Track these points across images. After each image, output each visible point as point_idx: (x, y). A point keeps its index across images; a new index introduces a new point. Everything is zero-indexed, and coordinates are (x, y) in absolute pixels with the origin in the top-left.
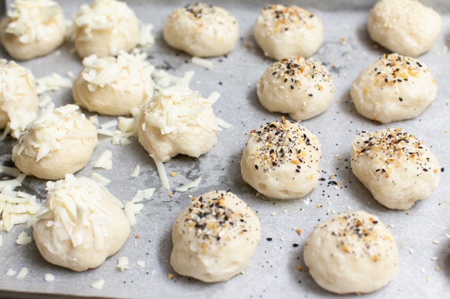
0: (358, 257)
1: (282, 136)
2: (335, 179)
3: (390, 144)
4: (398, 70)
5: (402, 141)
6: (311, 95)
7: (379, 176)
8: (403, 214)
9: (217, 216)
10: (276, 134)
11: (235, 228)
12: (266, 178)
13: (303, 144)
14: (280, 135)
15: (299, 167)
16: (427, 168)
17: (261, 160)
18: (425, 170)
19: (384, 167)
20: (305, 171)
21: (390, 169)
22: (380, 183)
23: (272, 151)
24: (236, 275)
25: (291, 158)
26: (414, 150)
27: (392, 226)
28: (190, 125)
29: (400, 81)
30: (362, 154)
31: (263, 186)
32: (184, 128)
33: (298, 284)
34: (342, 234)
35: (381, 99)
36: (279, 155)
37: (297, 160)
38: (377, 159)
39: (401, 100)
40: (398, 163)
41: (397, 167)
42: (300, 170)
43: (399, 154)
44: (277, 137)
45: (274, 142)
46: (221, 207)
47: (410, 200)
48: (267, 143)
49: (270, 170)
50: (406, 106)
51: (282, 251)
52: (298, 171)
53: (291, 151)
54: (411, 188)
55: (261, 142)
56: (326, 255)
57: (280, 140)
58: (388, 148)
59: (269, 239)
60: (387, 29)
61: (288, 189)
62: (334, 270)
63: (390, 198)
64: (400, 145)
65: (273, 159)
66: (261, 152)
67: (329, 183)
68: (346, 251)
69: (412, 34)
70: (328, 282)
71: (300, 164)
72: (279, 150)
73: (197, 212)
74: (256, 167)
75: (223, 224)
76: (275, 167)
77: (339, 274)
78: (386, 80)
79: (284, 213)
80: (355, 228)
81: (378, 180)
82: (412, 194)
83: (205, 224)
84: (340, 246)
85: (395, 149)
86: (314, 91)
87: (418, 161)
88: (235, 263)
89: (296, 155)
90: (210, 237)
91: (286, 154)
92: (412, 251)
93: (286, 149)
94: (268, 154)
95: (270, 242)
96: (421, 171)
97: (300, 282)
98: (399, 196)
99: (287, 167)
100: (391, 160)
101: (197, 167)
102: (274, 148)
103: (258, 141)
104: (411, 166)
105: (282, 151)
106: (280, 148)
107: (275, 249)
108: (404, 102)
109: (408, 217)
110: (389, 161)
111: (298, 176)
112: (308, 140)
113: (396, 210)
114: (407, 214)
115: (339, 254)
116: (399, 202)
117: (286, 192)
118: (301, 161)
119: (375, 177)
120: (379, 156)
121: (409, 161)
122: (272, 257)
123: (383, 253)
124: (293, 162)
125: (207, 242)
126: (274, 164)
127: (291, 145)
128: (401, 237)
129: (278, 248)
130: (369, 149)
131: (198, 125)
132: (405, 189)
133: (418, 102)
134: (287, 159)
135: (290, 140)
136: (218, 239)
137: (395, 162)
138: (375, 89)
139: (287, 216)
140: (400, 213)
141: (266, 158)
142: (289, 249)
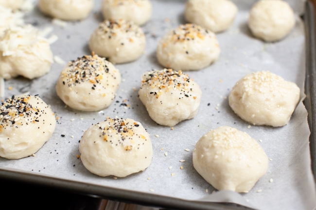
0: (114, 145)
1: (87, 64)
2: (127, 103)
3: (166, 76)
4: (189, 33)
5: (175, 75)
6: (122, 44)
7: (152, 97)
8: (169, 129)
9: (19, 108)
10: (84, 62)
11: (29, 118)
12: (69, 91)
13: (103, 71)
14: (86, 62)
15: (95, 86)
16: (189, 94)
17: (68, 78)
18: (187, 96)
19: (157, 91)
20: (100, 90)
21: (160, 93)
22: (152, 102)
23: (77, 73)
24: (29, 156)
25: (91, 79)
26: (182, 82)
27: (158, 136)
28: (27, 53)
29: (188, 39)
30: (145, 83)
31: (68, 98)
32: (21, 53)
33: (73, 167)
34: (106, 128)
35: (173, 52)
36: (82, 76)
37: (95, 81)
38: (153, 86)
39: (187, 53)
40: (168, 89)
41: (166, 91)
42: (95, 88)
43: (169, 83)
44: (84, 64)
45: (81, 67)
46: (25, 103)
47: (174, 118)
48: (76, 68)
49: (73, 85)
50: (191, 59)
51: (70, 144)
52: (93, 88)
53: (91, 74)
54: (174, 108)
55: (72, 67)
56: (91, 143)
57: (85, 66)
58: (163, 79)
59: (63, 136)
60: (194, 11)
61: (85, 101)
62: (94, 154)
63: (158, 114)
64: (172, 78)
65: (76, 78)
66: (69, 73)
67: (122, 104)
68: (105, 140)
69: (212, 16)
70: (90, 164)
71: (96, 84)
72: (82, 72)
73: (7, 105)
74: (64, 83)
75: (21, 114)
76: (77, 84)
77: (97, 157)
78: (179, 38)
79: (80, 120)
80: (119, 127)
81: (151, 100)
82: (174, 112)
83: (8, 113)
84: (102, 136)
85: (168, 80)
86: (126, 42)
87: (183, 89)
88: (24, 144)
89: (95, 77)
90: (8, 121)
91: (87, 76)
92: (166, 154)
93: (87, 72)
94: (74, 74)
95: (63, 138)
96: (183, 96)
97: (74, 166)
98: (164, 112)
99: (86, 85)
100: (163, 87)
101: (30, 86)
102: (79, 70)
103: (70, 66)
104: (176, 92)
105: (84, 73)
106: (84, 71)
107: (65, 143)
108: (190, 55)
109: (171, 132)
110: (161, 87)
111: (93, 93)
112: (108, 70)
113: (164, 126)
114: (172, 129)
115: (99, 142)
116: (165, 119)
117: (84, 104)
118: (98, 82)
119: (149, 98)
120: (155, 84)
121: (175, 88)
122: (61, 147)
123: (135, 146)
124: (91, 82)
125: (5, 124)
126: (77, 82)
127: (93, 69)
128: (162, 144)
129: (67, 142)
130: (150, 79)
131: (32, 54)
132: (169, 108)
133: (200, 57)
134: (87, 79)
135: (92, 66)
136: (13, 122)
137: (166, 88)
138: (170, 45)
139: (82, 122)
140: (166, 128)
141: (72, 77)
142: (76, 144)
